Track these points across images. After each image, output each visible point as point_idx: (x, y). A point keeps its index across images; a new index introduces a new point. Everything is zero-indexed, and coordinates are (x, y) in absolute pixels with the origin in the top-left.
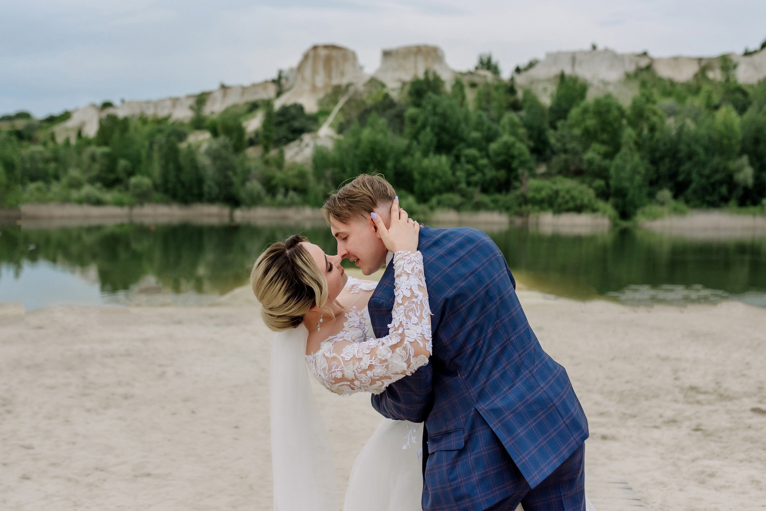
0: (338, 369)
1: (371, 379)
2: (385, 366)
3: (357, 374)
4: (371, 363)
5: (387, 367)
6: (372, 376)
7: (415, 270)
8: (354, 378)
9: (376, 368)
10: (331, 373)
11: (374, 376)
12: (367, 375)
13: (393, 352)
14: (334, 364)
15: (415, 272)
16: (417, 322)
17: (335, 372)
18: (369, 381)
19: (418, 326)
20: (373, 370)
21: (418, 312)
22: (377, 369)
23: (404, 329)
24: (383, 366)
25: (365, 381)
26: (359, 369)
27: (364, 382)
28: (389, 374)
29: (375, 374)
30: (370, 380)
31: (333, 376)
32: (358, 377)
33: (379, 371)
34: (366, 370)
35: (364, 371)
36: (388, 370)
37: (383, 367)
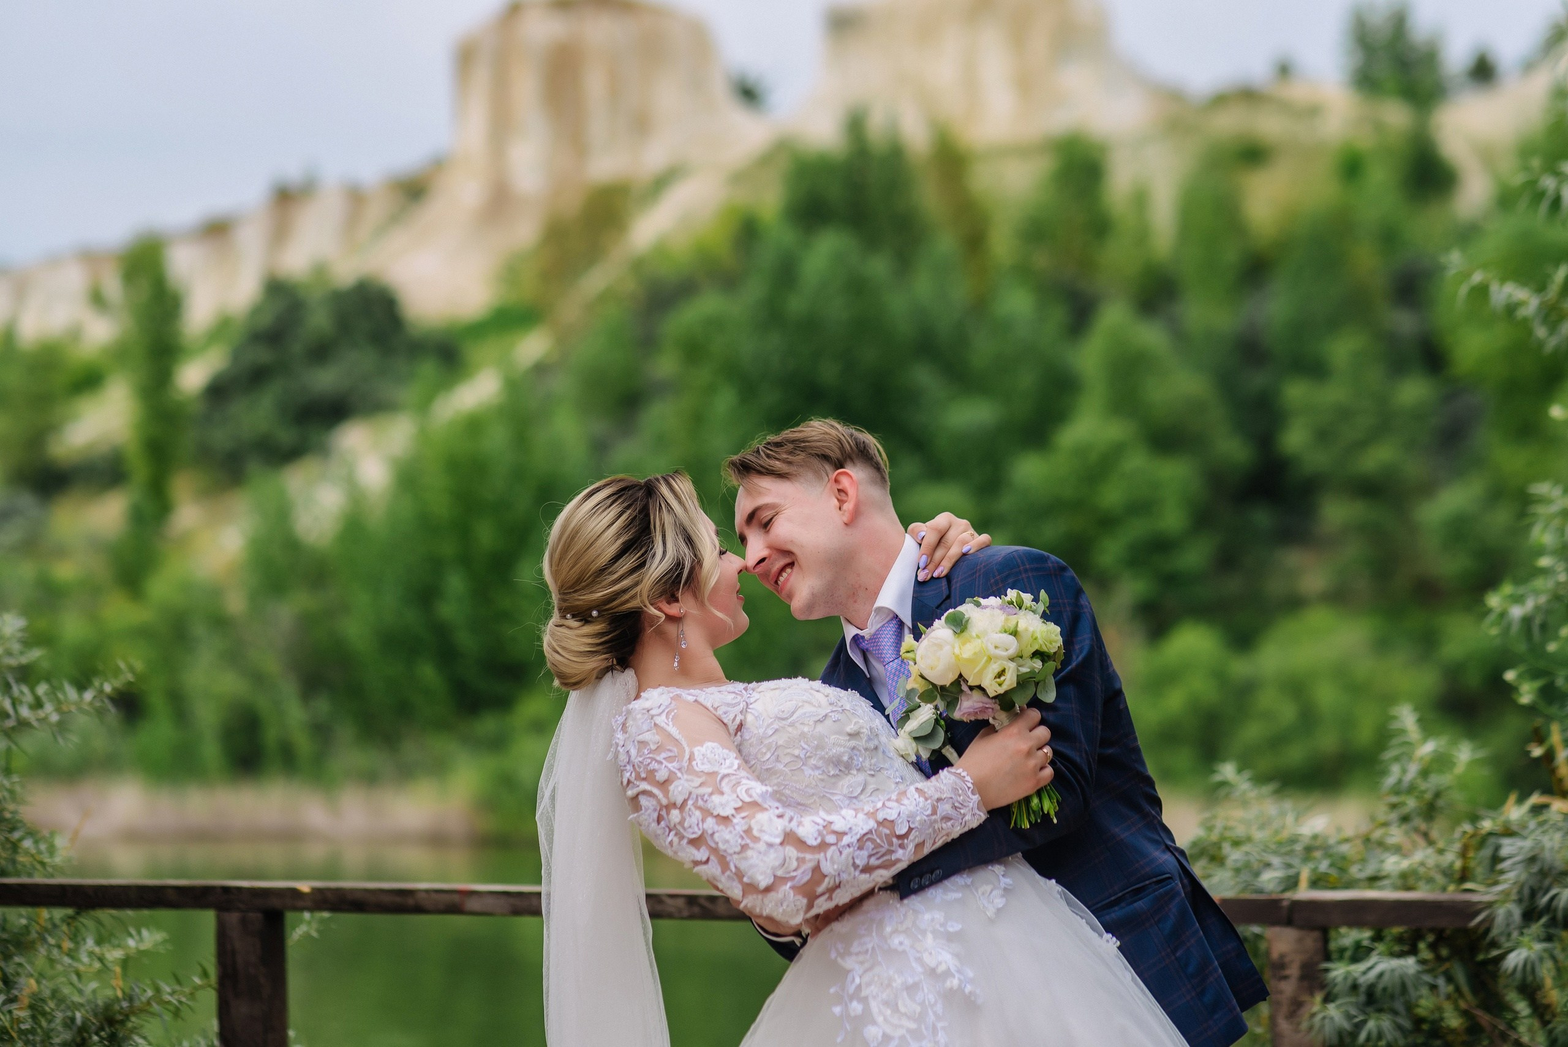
0: (670, 765)
1: (703, 833)
2: (743, 843)
3: (690, 802)
4: (730, 817)
5: (744, 847)
6: (710, 832)
7: (949, 824)
8: (679, 802)
9: (731, 828)
10: (653, 759)
11: (712, 834)
12: (703, 821)
13: (782, 844)
14: (670, 751)
15: (944, 826)
16: (858, 866)
17: (660, 763)
18: (693, 833)
19: (852, 869)
20: (722, 827)
21: (878, 859)
22: (731, 832)
23: (836, 844)
24: (743, 838)
25: (690, 827)
26: (702, 799)
27: (686, 825)
28: (734, 861)
29: (716, 836)
30: (700, 833)
31: (651, 767)
32: (687, 809)
33: (727, 838)
34: (711, 814)
35: (707, 813)
36: (739, 853)
37: (740, 841)
